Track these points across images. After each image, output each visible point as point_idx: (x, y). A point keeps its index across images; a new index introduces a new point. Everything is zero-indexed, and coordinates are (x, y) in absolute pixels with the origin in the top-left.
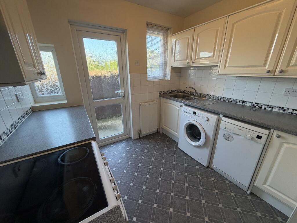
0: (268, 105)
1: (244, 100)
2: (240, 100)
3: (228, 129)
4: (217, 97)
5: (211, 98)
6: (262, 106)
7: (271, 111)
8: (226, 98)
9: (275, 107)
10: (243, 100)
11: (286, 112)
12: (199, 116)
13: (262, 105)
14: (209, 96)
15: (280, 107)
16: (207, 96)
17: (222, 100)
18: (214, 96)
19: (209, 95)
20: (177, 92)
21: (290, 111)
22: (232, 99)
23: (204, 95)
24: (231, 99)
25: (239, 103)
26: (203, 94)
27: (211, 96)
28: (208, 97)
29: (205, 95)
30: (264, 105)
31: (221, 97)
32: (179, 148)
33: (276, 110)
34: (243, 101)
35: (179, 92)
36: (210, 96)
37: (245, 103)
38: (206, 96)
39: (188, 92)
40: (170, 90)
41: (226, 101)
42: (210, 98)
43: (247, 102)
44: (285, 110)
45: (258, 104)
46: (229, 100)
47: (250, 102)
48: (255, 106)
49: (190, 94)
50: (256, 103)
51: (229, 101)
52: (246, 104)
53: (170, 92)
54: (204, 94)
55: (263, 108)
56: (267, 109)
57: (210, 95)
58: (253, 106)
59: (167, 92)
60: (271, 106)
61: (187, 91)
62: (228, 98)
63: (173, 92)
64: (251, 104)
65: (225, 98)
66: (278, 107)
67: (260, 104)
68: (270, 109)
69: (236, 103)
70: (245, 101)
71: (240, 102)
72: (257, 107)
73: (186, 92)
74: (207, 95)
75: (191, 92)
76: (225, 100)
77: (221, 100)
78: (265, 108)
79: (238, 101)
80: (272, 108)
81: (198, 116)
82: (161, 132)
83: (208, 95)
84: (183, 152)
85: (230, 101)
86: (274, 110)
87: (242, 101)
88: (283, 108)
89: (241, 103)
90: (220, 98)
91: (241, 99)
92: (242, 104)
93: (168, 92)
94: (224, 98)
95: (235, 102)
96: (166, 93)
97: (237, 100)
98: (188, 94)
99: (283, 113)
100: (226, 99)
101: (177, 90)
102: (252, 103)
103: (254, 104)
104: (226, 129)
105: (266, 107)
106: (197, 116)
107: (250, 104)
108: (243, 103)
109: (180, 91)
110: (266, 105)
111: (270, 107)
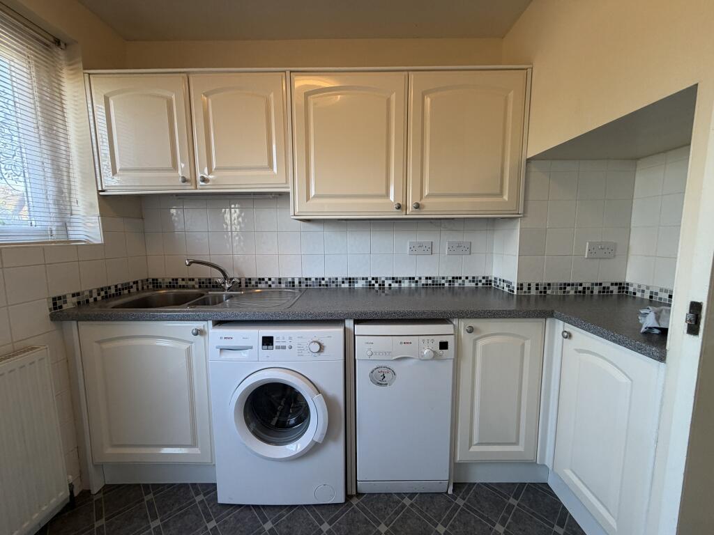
0: (393, 278)
1: (351, 277)
2: (343, 279)
3: (379, 353)
4: (290, 280)
5: (273, 286)
6: (383, 282)
7: (400, 288)
8: (313, 279)
9: (403, 278)
10: (349, 276)
11: (420, 285)
12: (287, 345)
13: (383, 279)
14: (267, 283)
15: (410, 278)
16: (260, 283)
17: (303, 286)
18: (280, 279)
19: (266, 280)
20: (140, 288)
21: (424, 281)
22: (326, 279)
23: (250, 283)
24: (323, 279)
25: (343, 286)
26: (246, 279)
27: (273, 280)
28: (263, 285)
29: (253, 283)
30: (387, 279)
31: (300, 279)
32: (222, 504)
33: (405, 284)
34: (350, 279)
35: (151, 286)
36: (270, 283)
37: (354, 282)
38: (256, 283)
39: (193, 283)
40: (112, 283)
41: (314, 286)
42: (270, 286)
43: (357, 279)
44: (417, 282)
45: (377, 278)
46: (320, 282)
47: (363, 279)
48: (374, 285)
49: (197, 286)
50: (373, 279)
51: (320, 285)
52: (356, 285)
53: (113, 291)
54: (250, 279)
55: (387, 285)
56: (393, 285)
57: (270, 279)
58: (370, 285)
59: (95, 295)
60: (397, 278)
61: (183, 280)
62: (316, 279)
63: (126, 292)
64: (366, 282)
65: (310, 279)
66: (407, 278)
67: (380, 278)
68: (397, 285)
69: (337, 285)
70: (353, 279)
71: (343, 282)
72: (377, 285)
73: (181, 283)
74: (260, 279)
75: (199, 279)
76: (310, 285)
77: (300, 286)
78: (390, 285)
79: (340, 280)
80: (400, 282)
81: (284, 348)
82: (95, 490)
83: (263, 279)
84: (248, 506)
85: (323, 285)
86: (403, 285)
87: (346, 279)
88: (414, 278)
89: (346, 285)
90: (297, 283)
91: (345, 276)
92: (350, 285)
93: (103, 293)
94: (306, 279)
95: (333, 286)
96: (91, 300)
97: (337, 279)
98: (190, 289)
99: (417, 288)
100: (313, 282)
101: (140, 284)
102: (367, 279)
103: (370, 282)
104: (372, 358)
105: (390, 282)
106: (278, 348)
107: (364, 282)
108: (350, 282)
109: (156, 284)
110: (390, 279)
111: (396, 282)
